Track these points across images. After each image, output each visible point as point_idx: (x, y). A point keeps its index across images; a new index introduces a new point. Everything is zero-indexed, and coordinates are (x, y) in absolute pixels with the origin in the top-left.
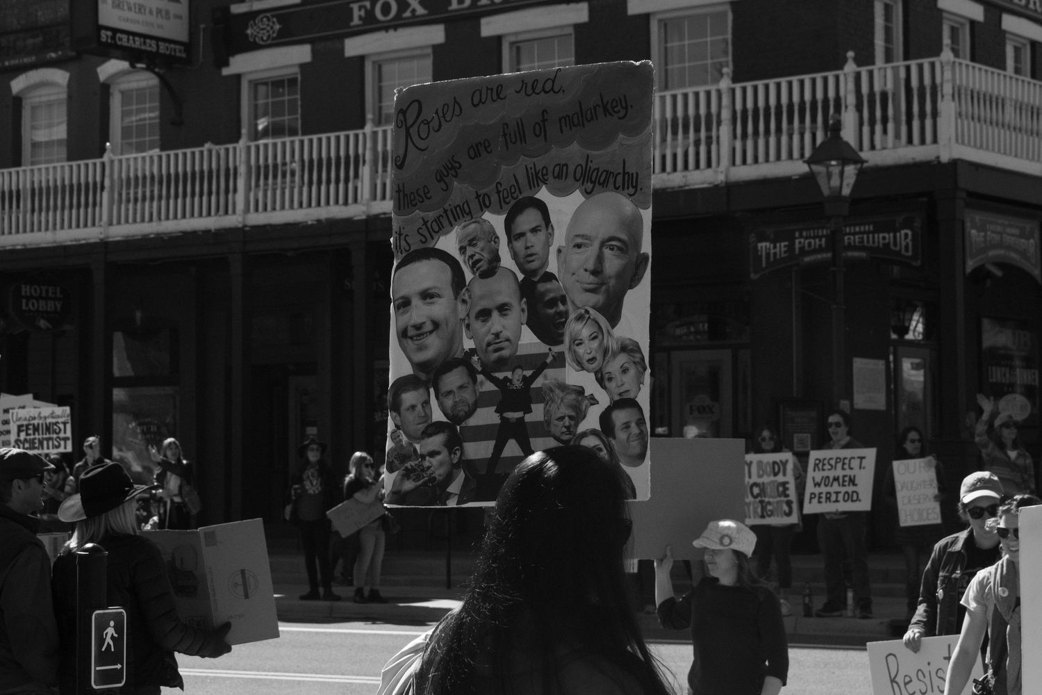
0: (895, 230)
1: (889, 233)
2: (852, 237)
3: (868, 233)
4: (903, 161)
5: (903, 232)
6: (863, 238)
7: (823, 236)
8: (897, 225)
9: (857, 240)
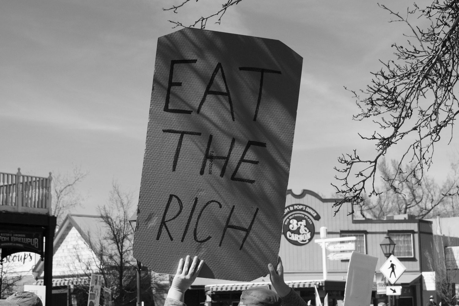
0: (33, 238)
1: (30, 238)
2: (18, 238)
3: (23, 237)
4: (36, 213)
5: (35, 239)
6: (21, 239)
7: (8, 236)
8: (33, 236)
9: (20, 239)
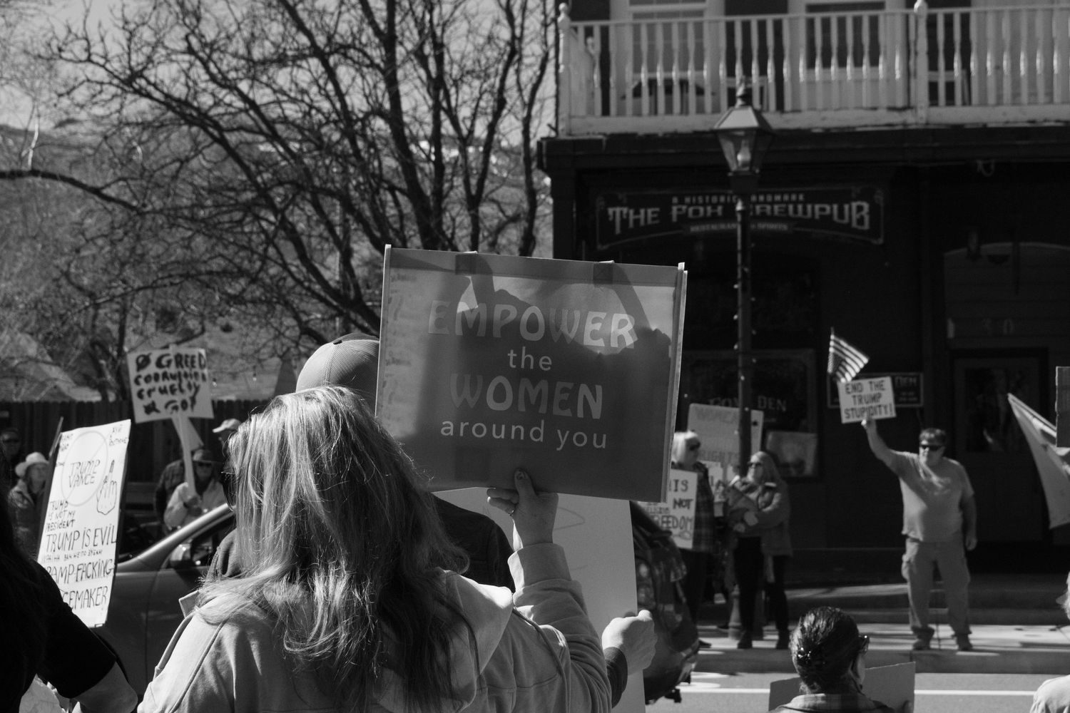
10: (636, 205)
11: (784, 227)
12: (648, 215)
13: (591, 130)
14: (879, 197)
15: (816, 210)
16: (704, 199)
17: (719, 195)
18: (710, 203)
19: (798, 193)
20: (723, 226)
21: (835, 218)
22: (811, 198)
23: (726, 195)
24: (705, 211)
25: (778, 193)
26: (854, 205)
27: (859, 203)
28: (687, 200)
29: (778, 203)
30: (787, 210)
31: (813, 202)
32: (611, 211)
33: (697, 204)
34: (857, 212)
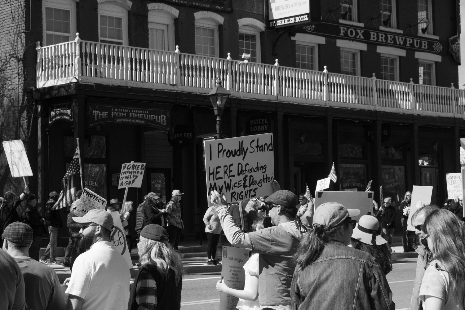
10: (101, 111)
11: (143, 122)
12: (105, 114)
13: (88, 81)
14: (168, 114)
15: (152, 117)
16: (121, 110)
17: (125, 109)
18: (123, 112)
19: (147, 111)
20: (126, 120)
21: (157, 120)
22: (150, 113)
23: (127, 109)
24: (121, 114)
25: (141, 110)
26: (162, 116)
27: (163, 116)
28: (116, 110)
29: (141, 113)
30: (144, 117)
31: (151, 115)
32: (94, 111)
33: (119, 112)
34: (162, 119)
